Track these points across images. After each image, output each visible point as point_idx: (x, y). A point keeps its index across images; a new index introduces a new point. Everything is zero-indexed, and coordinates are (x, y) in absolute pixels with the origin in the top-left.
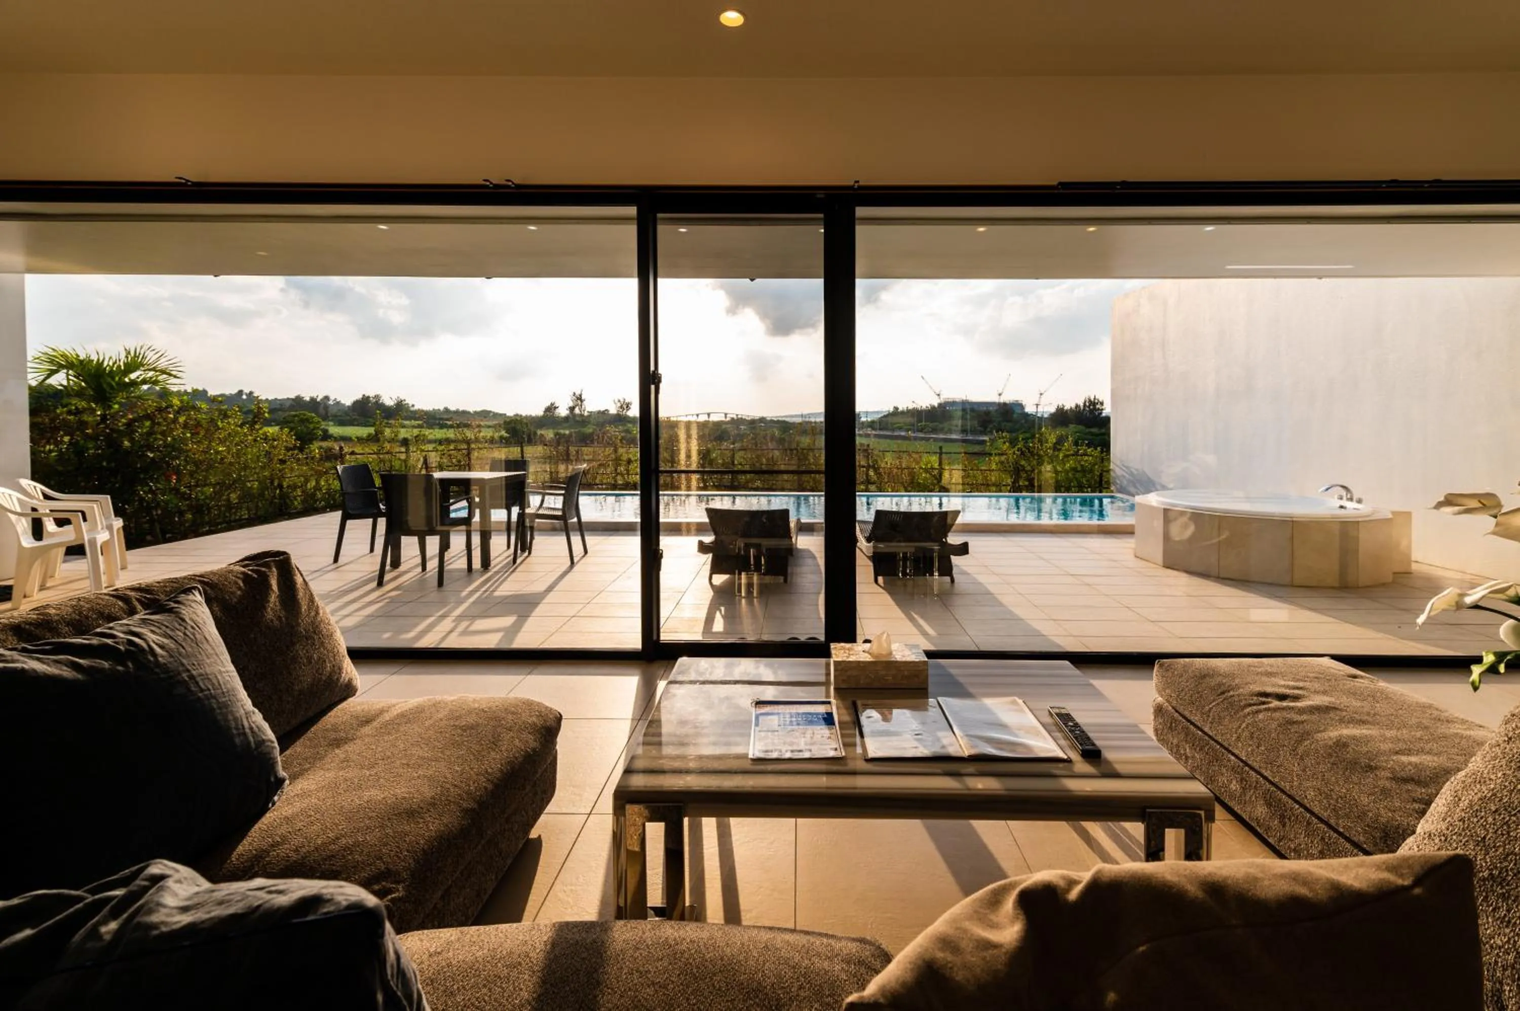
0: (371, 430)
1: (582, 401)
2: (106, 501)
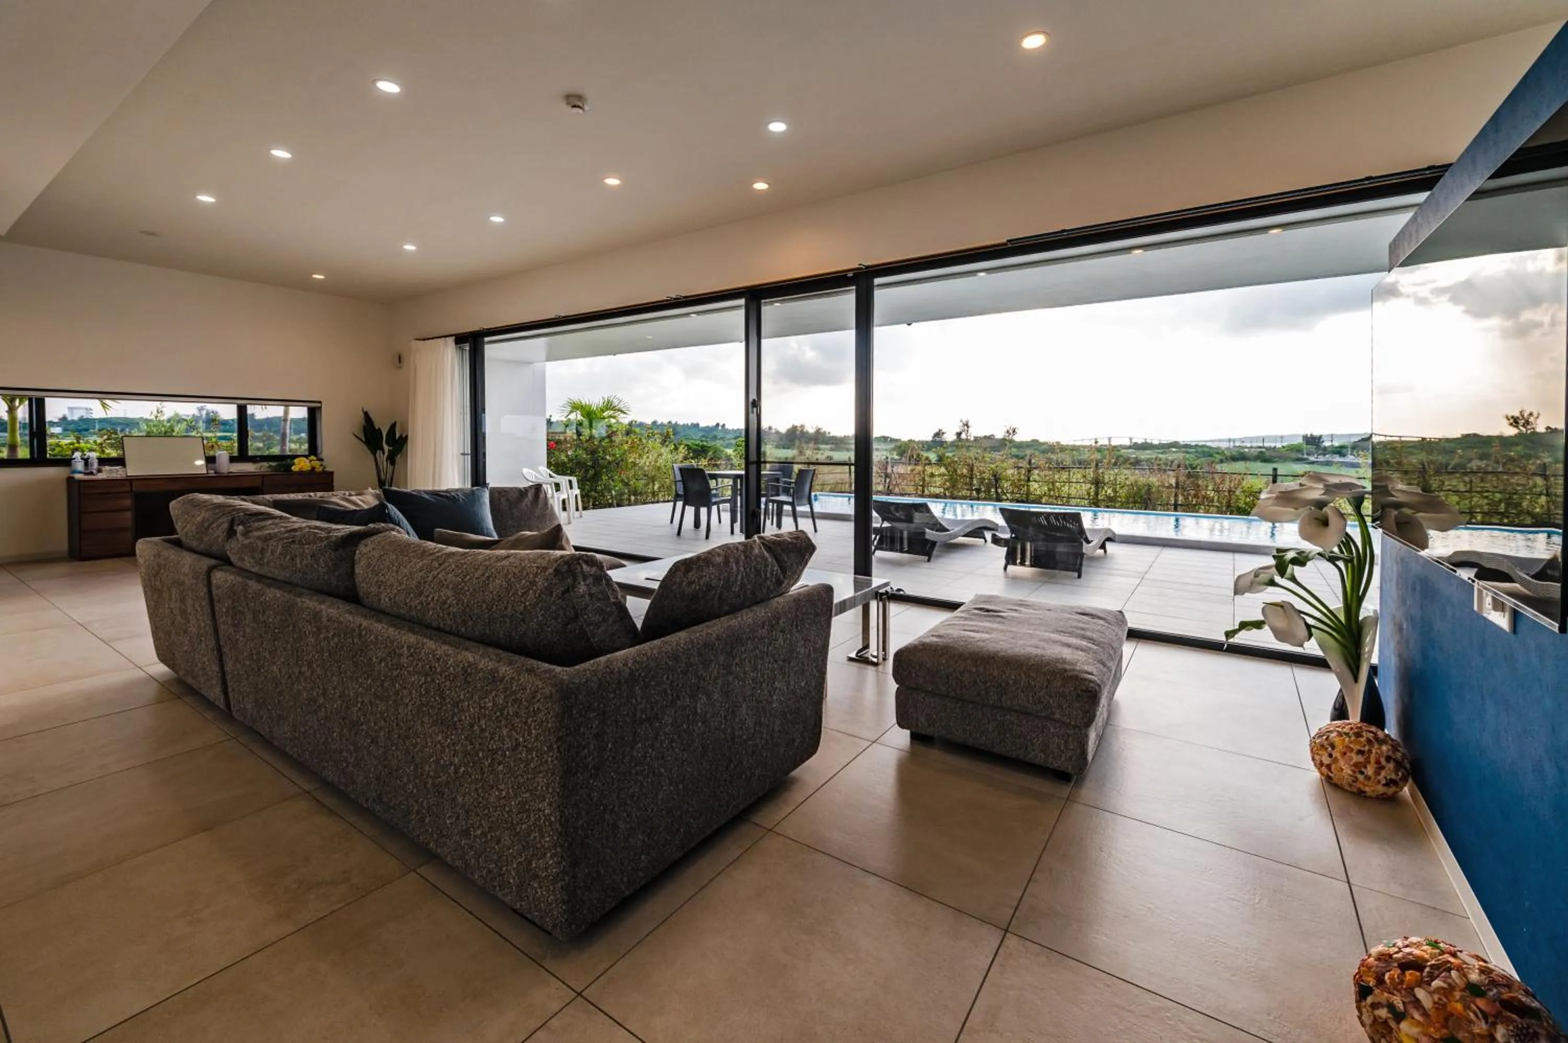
1: (968, 427)
2: (574, 479)
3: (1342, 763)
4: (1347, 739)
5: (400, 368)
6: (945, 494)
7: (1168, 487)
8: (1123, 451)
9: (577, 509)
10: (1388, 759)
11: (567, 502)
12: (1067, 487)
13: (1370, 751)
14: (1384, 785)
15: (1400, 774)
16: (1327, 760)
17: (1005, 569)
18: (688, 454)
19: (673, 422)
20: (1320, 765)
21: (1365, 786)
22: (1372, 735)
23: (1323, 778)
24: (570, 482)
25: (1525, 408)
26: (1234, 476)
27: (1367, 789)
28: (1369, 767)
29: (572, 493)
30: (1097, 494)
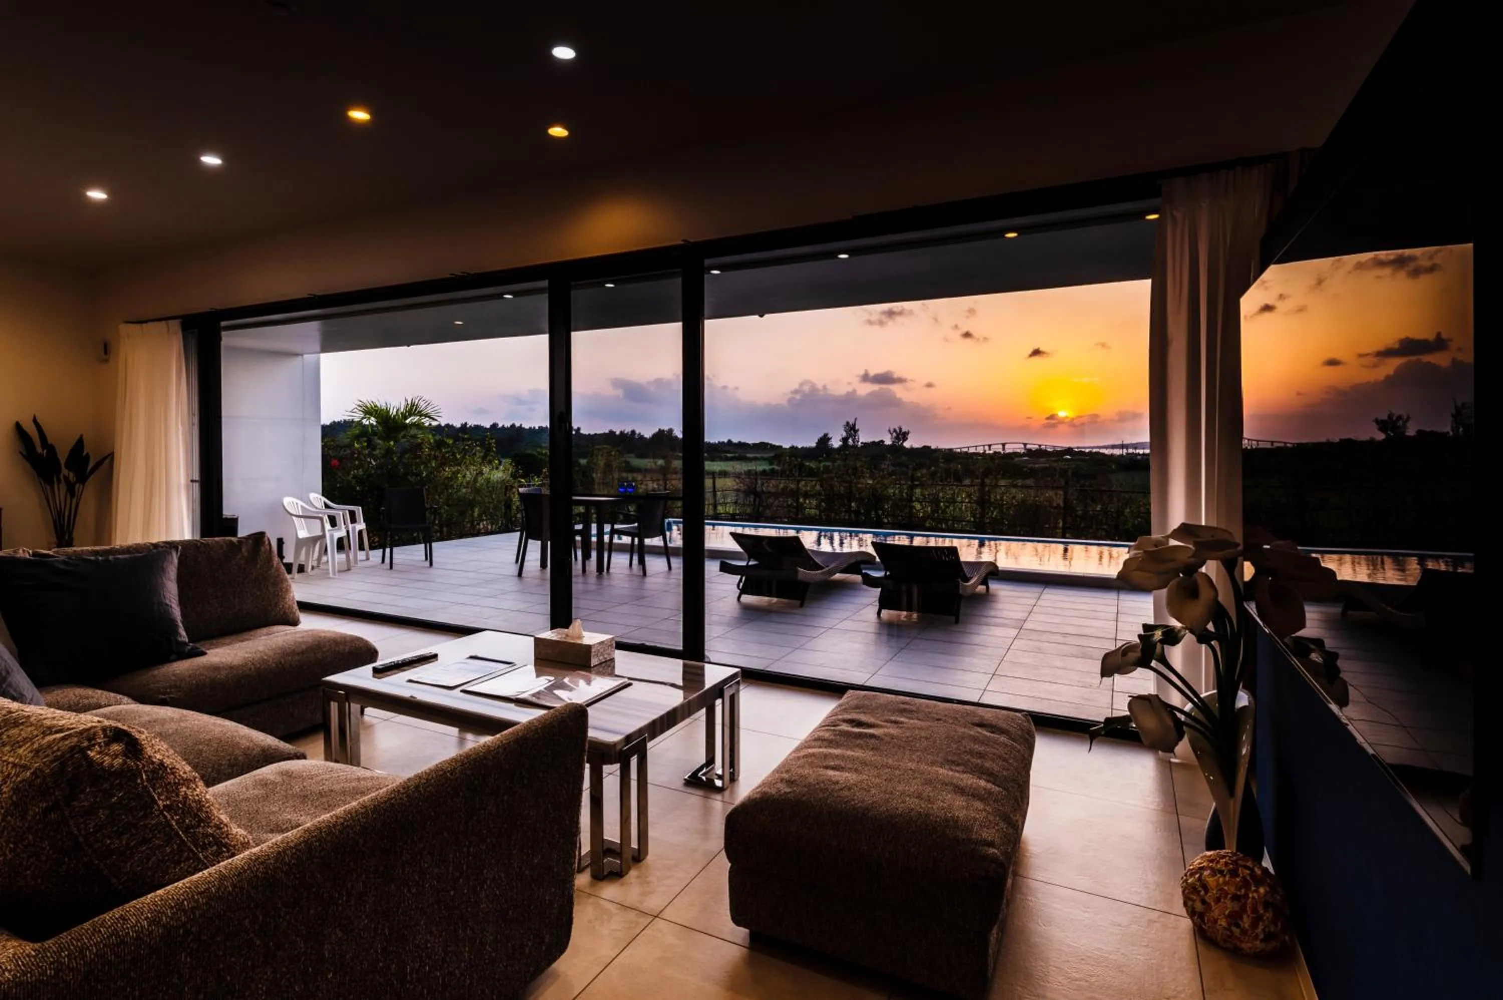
0: (660, 462)
1: (855, 431)
2: (359, 510)
3: (1216, 913)
4: (1221, 880)
5: (107, 361)
6: (821, 518)
7: (1056, 508)
8: (1016, 459)
9: (361, 548)
10: (1266, 905)
11: (346, 542)
12: (951, 508)
13: (1246, 896)
14: (1262, 941)
15: (1279, 924)
16: (1199, 906)
17: (879, 613)
18: (517, 471)
19: (517, 425)
20: (1192, 913)
21: (1242, 942)
22: (1248, 872)
23: (1196, 929)
24: (352, 514)
25: (1394, 412)
26: (1123, 495)
27: (1244, 946)
28: (1245, 917)
29: (354, 529)
30: (983, 516)
